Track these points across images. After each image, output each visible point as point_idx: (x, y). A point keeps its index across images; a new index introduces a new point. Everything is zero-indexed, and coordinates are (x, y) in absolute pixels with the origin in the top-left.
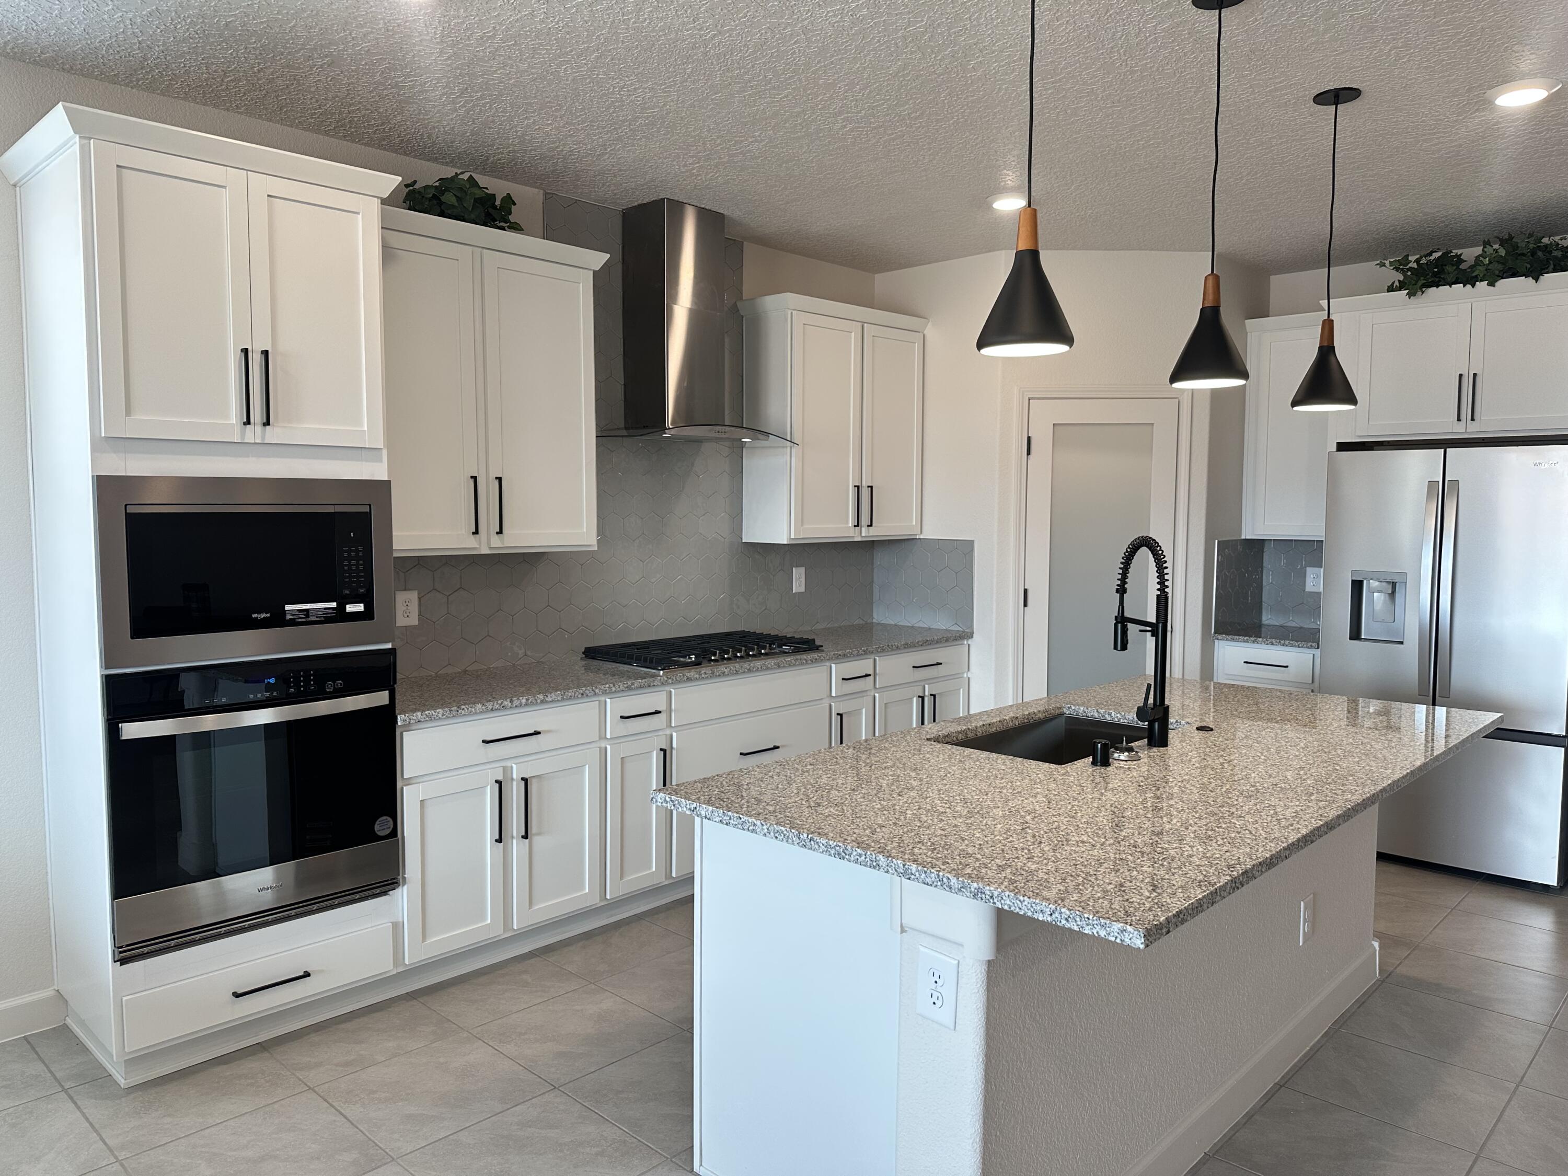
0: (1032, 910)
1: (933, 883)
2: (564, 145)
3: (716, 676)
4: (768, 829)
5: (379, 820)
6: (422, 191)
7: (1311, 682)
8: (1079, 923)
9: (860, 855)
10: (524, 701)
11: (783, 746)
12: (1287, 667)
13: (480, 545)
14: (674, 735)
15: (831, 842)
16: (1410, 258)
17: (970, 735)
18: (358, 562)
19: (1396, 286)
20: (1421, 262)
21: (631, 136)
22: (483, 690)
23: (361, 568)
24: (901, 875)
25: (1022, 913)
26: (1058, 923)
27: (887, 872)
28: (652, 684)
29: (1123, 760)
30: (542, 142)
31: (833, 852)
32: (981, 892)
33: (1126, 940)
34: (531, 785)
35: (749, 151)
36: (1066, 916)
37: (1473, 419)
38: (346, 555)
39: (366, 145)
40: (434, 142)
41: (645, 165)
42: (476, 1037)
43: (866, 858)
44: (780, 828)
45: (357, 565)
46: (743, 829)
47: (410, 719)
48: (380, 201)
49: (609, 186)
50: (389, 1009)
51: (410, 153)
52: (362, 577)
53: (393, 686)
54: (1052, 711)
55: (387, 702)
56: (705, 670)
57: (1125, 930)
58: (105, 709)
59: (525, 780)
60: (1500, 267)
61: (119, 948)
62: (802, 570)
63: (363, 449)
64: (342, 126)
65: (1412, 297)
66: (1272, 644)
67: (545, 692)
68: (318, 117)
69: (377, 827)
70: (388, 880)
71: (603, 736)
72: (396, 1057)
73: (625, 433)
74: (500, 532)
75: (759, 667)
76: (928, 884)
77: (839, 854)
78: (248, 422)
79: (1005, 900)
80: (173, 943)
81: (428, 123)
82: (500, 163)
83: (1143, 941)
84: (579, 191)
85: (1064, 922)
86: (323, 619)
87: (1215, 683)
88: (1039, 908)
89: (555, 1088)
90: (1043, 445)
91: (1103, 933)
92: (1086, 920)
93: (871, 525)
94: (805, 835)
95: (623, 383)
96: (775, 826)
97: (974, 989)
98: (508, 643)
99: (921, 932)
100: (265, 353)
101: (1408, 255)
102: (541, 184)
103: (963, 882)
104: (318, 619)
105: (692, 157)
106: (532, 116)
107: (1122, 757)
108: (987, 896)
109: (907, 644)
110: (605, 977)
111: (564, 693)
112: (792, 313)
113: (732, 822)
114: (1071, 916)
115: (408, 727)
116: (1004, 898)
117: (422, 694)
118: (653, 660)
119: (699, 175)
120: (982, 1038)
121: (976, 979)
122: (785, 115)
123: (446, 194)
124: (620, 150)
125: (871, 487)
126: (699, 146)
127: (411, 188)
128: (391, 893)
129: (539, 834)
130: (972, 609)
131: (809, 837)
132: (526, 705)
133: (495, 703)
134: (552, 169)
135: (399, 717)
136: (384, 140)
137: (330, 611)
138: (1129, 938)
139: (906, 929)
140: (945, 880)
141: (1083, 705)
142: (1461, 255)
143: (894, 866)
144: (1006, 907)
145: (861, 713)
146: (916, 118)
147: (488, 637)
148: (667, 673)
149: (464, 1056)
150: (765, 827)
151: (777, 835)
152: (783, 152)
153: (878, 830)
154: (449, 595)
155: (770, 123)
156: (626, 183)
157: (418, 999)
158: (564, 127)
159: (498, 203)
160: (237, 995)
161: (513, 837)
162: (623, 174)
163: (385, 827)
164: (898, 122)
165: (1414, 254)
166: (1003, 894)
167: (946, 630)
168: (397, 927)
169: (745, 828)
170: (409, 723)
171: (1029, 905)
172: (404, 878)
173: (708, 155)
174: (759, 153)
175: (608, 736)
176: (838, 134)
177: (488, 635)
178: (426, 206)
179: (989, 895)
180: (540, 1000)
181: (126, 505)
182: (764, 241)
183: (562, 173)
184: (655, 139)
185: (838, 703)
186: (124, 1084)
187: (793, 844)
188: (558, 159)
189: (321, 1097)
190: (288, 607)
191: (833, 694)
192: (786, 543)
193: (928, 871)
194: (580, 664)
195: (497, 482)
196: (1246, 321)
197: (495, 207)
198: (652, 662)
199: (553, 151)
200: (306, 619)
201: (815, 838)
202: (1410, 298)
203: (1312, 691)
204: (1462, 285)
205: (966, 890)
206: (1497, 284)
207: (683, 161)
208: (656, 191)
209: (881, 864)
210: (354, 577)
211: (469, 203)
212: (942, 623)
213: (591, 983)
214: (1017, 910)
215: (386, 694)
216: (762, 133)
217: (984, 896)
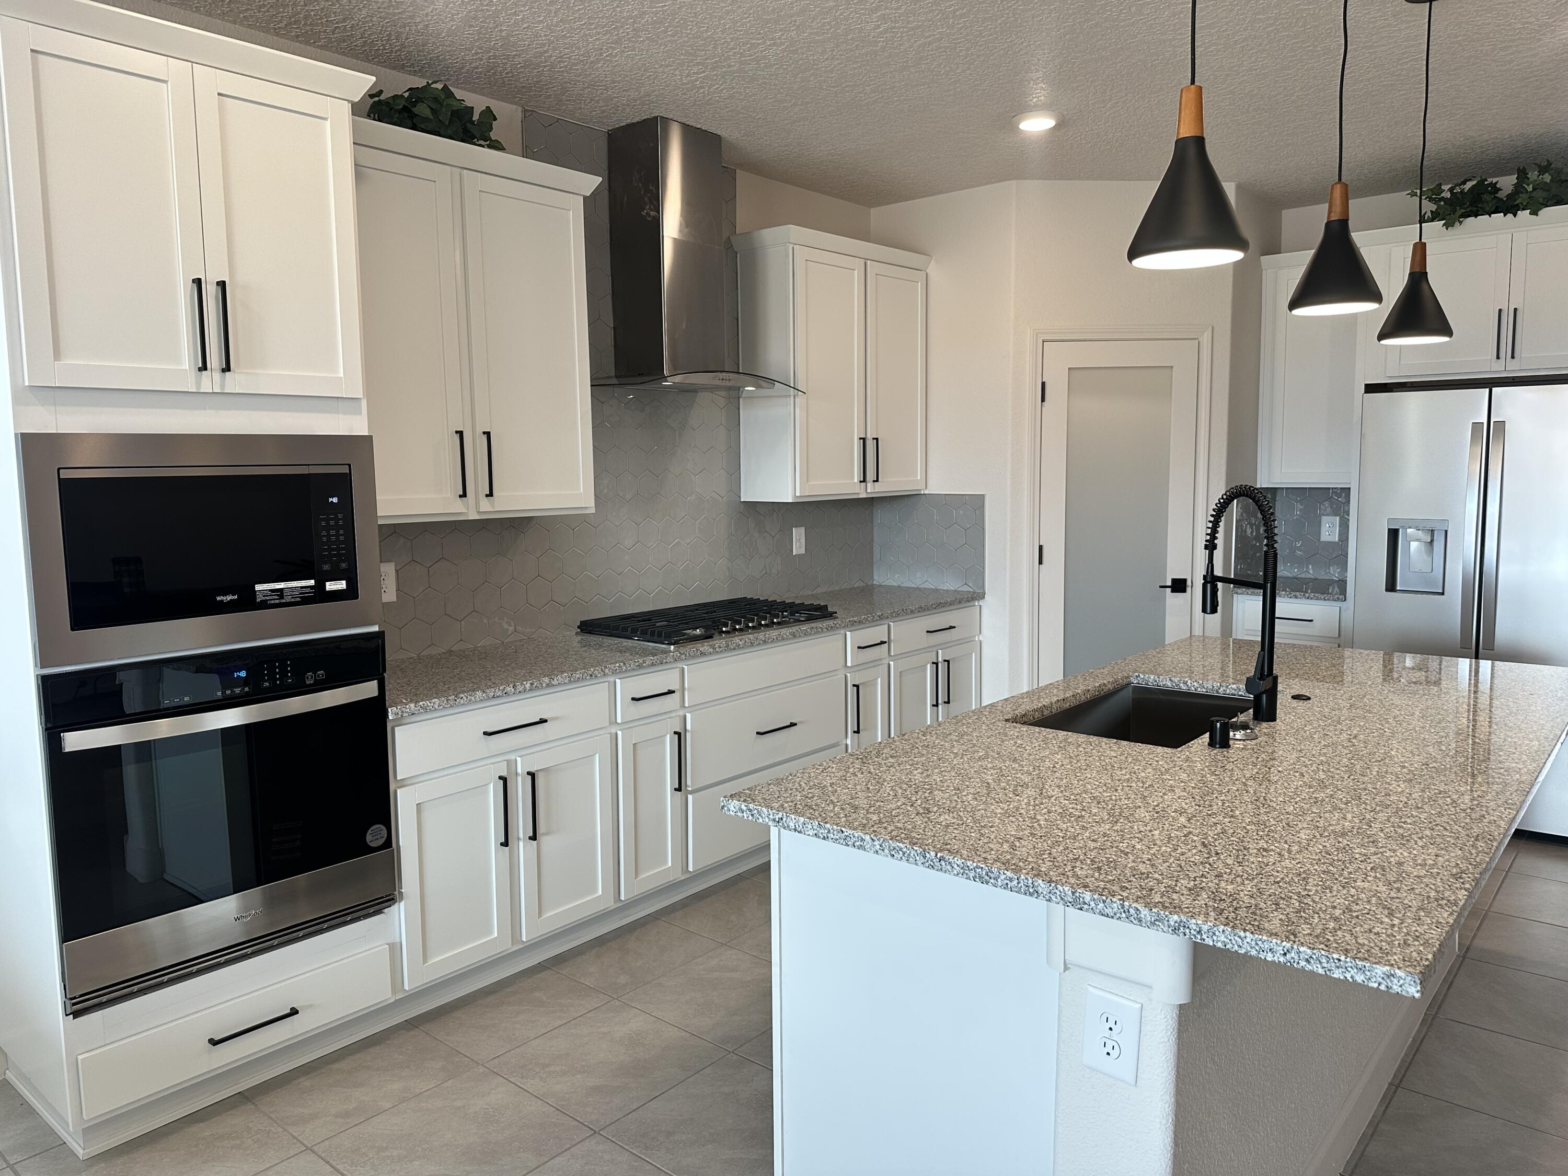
0: (1258, 948)
1: (1115, 914)
2: (554, 49)
3: (731, 649)
4: (881, 846)
5: (372, 828)
6: (391, 101)
7: (1337, 636)
8: (1325, 965)
9: (1011, 880)
10: (528, 686)
11: (801, 722)
12: (1311, 621)
13: (468, 509)
14: (688, 716)
15: (969, 863)
16: (1443, 187)
17: (1046, 713)
18: (338, 532)
19: (1429, 217)
20: (1455, 191)
21: (632, 37)
22: (478, 673)
23: (342, 538)
24: (1068, 904)
25: (1243, 951)
26: (1295, 965)
27: (1049, 900)
28: (664, 661)
29: (1240, 740)
30: (529, 45)
31: (972, 874)
32: (1185, 927)
33: (1395, 987)
34: (538, 777)
35: (764, 57)
36: (1306, 957)
37: (1513, 357)
38: (323, 524)
39: (321, 47)
40: (403, 45)
41: (643, 75)
42: (493, 1072)
43: (1018, 883)
44: (898, 844)
45: (337, 535)
46: (847, 845)
47: (402, 712)
48: (350, 105)
49: (597, 102)
50: (388, 1042)
51: (373, 59)
52: (343, 549)
53: (382, 674)
54: (1121, 681)
55: (376, 694)
56: (719, 642)
57: (1393, 975)
58: (43, 717)
59: (532, 775)
60: (1545, 194)
61: (71, 999)
62: (802, 530)
63: (339, 400)
64: (295, 22)
65: (1449, 228)
66: (1296, 597)
67: (550, 675)
68: (268, 11)
69: (369, 838)
70: (383, 897)
71: (613, 720)
72: (404, 1102)
73: (615, 381)
74: (491, 494)
75: (775, 637)
76: (1108, 916)
77: (981, 877)
78: (204, 368)
79: (1218, 936)
80: (135, 988)
81: (398, 19)
82: (476, 72)
83: (1419, 988)
84: (563, 108)
85: (1303, 963)
86: (299, 599)
87: (1234, 640)
88: (1266, 946)
89: (595, 1132)
90: (1058, 391)
91: (1360, 978)
92: (1336, 961)
93: (877, 481)
94: (933, 854)
95: (612, 326)
96: (890, 841)
97: (1163, 1037)
98: (496, 619)
99: (1088, 969)
100: (222, 285)
101: (1440, 184)
102: (521, 99)
103: (1158, 914)
104: (293, 600)
105: (698, 64)
106: (522, 11)
107: (1238, 737)
108: (1192, 931)
109: (921, 608)
110: (628, 991)
111: (572, 675)
112: (793, 248)
113: (831, 835)
114: (1314, 957)
115: (400, 722)
116: (1217, 933)
117: (409, 681)
118: (662, 633)
119: (703, 87)
120: (1172, 1095)
121: (1166, 1026)
122: (814, 11)
123: (418, 105)
124: (617, 56)
125: (877, 439)
126: (709, 50)
127: (376, 99)
128: (386, 910)
129: (547, 834)
130: (984, 568)
131: (938, 856)
132: (530, 690)
133: (497, 690)
134: (535, 79)
135: (389, 710)
136: (344, 41)
137: (308, 590)
138: (1400, 984)
139: (1069, 966)
140: (1132, 911)
141: (1152, 673)
142: (1496, 183)
143: (1058, 893)
144: (1219, 945)
145: (876, 684)
146: (962, 16)
147: (474, 613)
148: (679, 647)
149: (483, 1096)
150: (876, 843)
151: (893, 853)
152: (801, 59)
153: (1017, 844)
154: (430, 567)
155: (795, 21)
156: (618, 98)
157: (420, 1027)
158: (557, 26)
159: (476, 117)
160: (214, 1042)
161: (519, 839)
162: (616, 86)
163: (378, 837)
164: (940, 21)
165: (1447, 184)
166: (1215, 929)
167: (955, 591)
168: (394, 949)
169: (849, 843)
170: (402, 716)
171: (1253, 943)
172: (401, 893)
173: (716, 62)
174: (775, 60)
175: (619, 721)
176: (869, 36)
177: (474, 611)
178: (395, 119)
179: (1195, 930)
180: (559, 1023)
181: (59, 469)
182: (759, 168)
183: (546, 85)
184: (660, 42)
185: (853, 673)
186: (83, 1155)
187: (916, 864)
188: (545, 67)
189: (322, 1159)
190: (258, 587)
191: (849, 664)
192: (791, 501)
193: (1108, 900)
194: (575, 639)
195: (485, 437)
196: (1262, 257)
197: (473, 123)
198: (661, 636)
199: (540, 57)
200: (280, 601)
201: (947, 858)
202: (1447, 229)
203: (1339, 646)
204: (1502, 214)
205: (1163, 924)
206: (1540, 213)
207: (687, 69)
208: (649, 108)
209: (1040, 890)
210: (334, 550)
211: (445, 116)
212: (950, 584)
213: (614, 999)
214: (1236, 948)
215: (375, 683)
216: (783, 35)
217: (1187, 931)
